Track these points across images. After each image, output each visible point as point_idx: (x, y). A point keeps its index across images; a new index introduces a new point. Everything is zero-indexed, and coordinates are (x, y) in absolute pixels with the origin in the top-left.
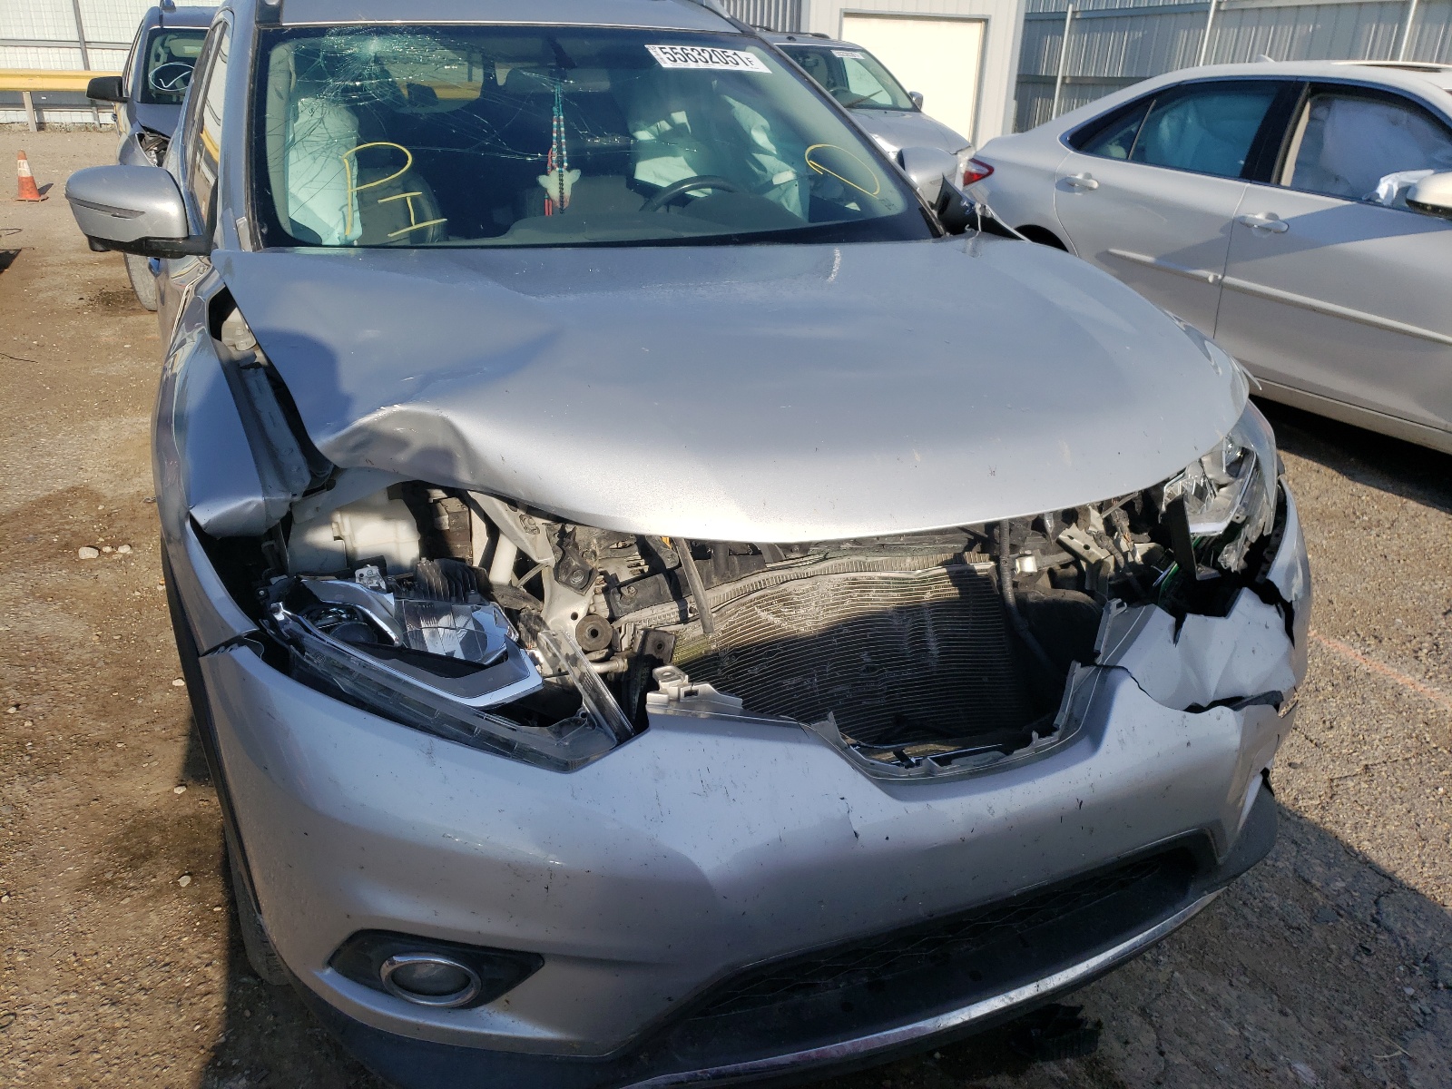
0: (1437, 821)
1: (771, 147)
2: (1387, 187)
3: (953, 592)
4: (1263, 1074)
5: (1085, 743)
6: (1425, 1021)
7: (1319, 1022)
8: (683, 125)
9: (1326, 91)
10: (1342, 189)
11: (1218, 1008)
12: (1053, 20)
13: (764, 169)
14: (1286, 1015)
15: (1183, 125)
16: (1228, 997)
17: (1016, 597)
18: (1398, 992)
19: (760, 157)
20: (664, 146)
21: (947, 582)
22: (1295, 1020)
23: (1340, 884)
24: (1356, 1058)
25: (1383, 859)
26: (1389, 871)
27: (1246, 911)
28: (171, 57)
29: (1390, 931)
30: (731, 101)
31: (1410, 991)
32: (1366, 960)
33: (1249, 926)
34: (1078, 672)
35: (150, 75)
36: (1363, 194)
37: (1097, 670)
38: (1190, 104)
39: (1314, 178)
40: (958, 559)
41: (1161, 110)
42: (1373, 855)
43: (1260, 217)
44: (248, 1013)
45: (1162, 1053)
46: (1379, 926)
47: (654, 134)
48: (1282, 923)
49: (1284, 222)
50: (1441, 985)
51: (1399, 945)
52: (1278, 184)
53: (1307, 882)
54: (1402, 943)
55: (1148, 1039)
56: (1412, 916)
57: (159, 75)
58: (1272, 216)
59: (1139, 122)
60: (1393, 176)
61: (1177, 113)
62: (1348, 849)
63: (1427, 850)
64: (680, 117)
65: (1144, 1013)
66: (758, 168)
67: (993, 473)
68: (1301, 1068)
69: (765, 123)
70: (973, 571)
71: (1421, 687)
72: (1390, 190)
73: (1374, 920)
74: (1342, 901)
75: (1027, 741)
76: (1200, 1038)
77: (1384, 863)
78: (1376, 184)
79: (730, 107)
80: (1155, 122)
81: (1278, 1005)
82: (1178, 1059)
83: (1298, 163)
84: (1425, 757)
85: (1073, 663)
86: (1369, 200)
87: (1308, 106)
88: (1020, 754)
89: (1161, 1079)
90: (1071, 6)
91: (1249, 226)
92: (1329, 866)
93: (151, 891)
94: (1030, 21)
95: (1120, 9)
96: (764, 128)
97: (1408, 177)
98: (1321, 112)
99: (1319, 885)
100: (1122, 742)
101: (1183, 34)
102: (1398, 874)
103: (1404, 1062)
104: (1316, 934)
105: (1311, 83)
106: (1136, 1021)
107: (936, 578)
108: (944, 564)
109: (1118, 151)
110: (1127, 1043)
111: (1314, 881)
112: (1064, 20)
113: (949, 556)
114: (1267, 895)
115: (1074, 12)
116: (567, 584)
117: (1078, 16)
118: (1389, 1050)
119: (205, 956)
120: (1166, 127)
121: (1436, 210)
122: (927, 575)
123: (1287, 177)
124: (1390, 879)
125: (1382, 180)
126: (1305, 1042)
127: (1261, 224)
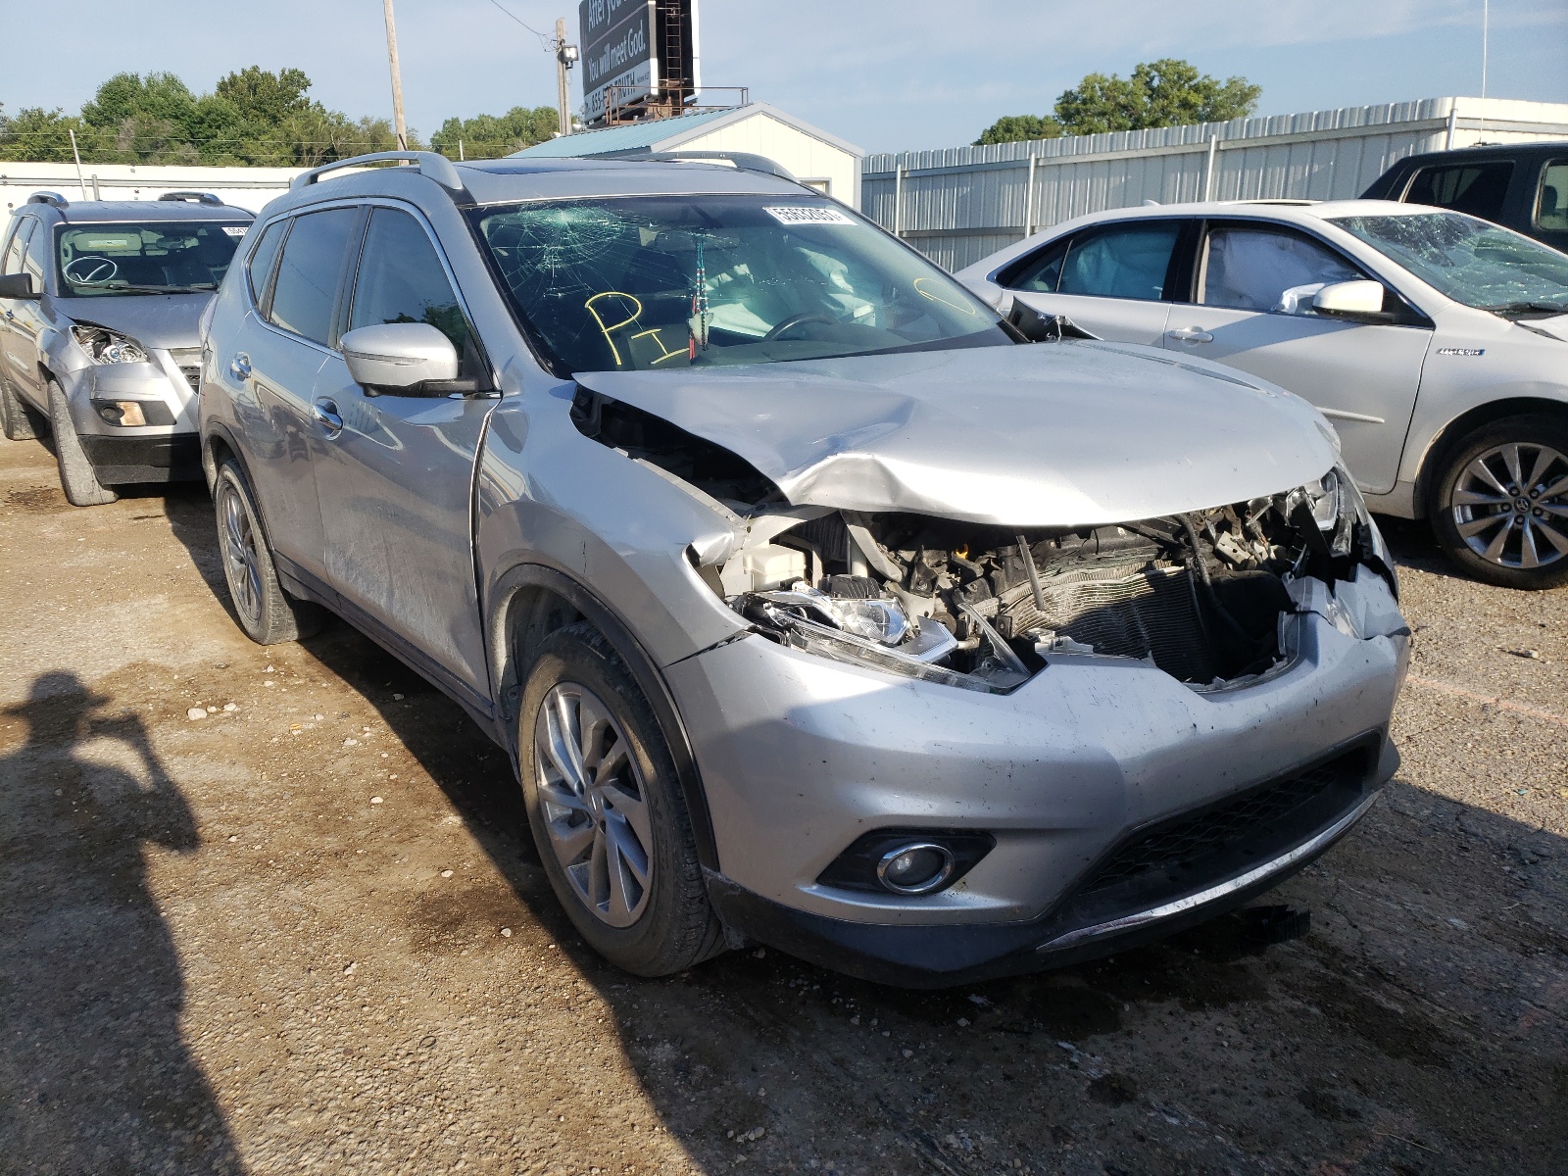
0: (1476, 764)
1: (849, 288)
2: (1289, 298)
3: (1152, 590)
4: (1431, 928)
5: (1306, 663)
6: (1526, 884)
7: (1454, 895)
8: (745, 277)
9: (1222, 226)
10: (1247, 304)
11: (1379, 896)
12: (885, 180)
13: (843, 307)
14: (1428, 893)
15: (1098, 260)
16: (1384, 888)
17: (1212, 581)
18: (1500, 871)
19: (837, 296)
20: (724, 295)
21: (1146, 585)
22: (1436, 896)
23: (1427, 812)
24: (1490, 911)
25: (1449, 792)
26: (1456, 799)
27: (1368, 837)
28: (77, 253)
29: (1476, 835)
30: (806, 251)
31: (1507, 868)
32: (1467, 854)
33: (1375, 846)
34: (1285, 618)
35: (65, 270)
36: (1269, 306)
37: (1296, 617)
38: (1102, 241)
39: (1223, 296)
40: (1149, 566)
41: (1078, 248)
42: (1442, 792)
43: (1187, 330)
44: (636, 1006)
45: (1355, 927)
46: (1466, 833)
47: (714, 286)
48: (1397, 841)
49: (1207, 332)
50: (1527, 861)
51: (1486, 843)
52: (1195, 303)
53: (1403, 814)
54: (1488, 841)
55: (1341, 920)
56: (1487, 824)
57: (72, 270)
58: (1197, 329)
59: (1061, 259)
60: (1292, 290)
61: (1093, 249)
62: (1422, 790)
63: (1477, 783)
64: (742, 269)
65: (1328, 905)
66: (832, 304)
67: (1235, 470)
68: (1455, 921)
69: (844, 267)
70: (1163, 574)
71: (1423, 681)
72: (1292, 302)
73: (1461, 830)
74: (1433, 821)
75: (1271, 665)
76: (1377, 915)
77: (1451, 795)
78: (1280, 297)
79: (804, 257)
80: (1074, 258)
81: (1420, 890)
82: (1368, 929)
83: (1207, 285)
84: (1447, 726)
85: (1280, 613)
86: (1276, 311)
87: (1208, 238)
88: (1269, 672)
89: (1363, 941)
90: (899, 166)
91: (1178, 339)
92: (1413, 802)
93: (482, 944)
94: (867, 180)
95: (921, 169)
96: (842, 272)
97: (1308, 290)
98: (1219, 244)
99: (1412, 814)
100: (1330, 659)
101: (1008, 189)
102: (1464, 801)
103: (1524, 908)
104: (1426, 844)
105: (1208, 220)
106: (1327, 911)
107: (1137, 582)
108: (1140, 571)
109: (1042, 285)
110: (1328, 924)
111: (1408, 813)
112: (895, 179)
113: (1143, 565)
114: (1379, 825)
115: (903, 172)
116: (917, 592)
117: (907, 176)
118: (1510, 904)
119: (566, 977)
120: (1083, 262)
121: (1337, 313)
122: (1131, 580)
123: (1201, 298)
124: (1461, 804)
125: (1284, 293)
126: (1450, 907)
127: (1189, 336)
